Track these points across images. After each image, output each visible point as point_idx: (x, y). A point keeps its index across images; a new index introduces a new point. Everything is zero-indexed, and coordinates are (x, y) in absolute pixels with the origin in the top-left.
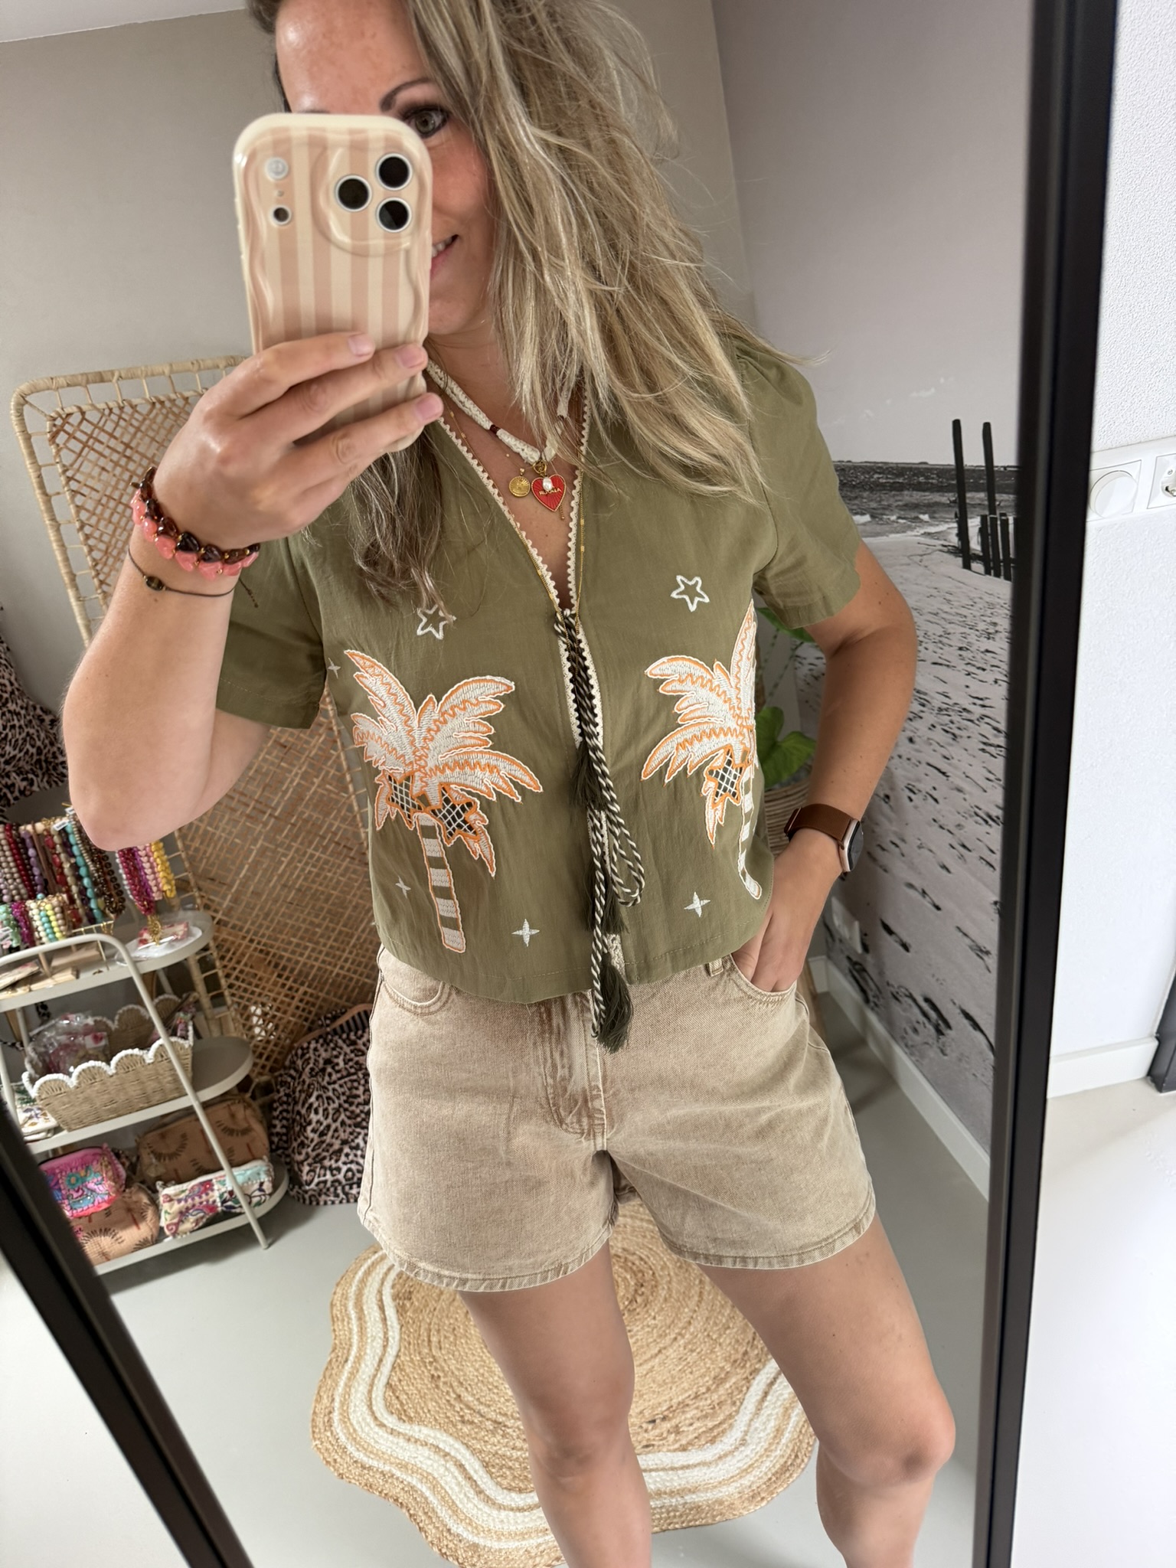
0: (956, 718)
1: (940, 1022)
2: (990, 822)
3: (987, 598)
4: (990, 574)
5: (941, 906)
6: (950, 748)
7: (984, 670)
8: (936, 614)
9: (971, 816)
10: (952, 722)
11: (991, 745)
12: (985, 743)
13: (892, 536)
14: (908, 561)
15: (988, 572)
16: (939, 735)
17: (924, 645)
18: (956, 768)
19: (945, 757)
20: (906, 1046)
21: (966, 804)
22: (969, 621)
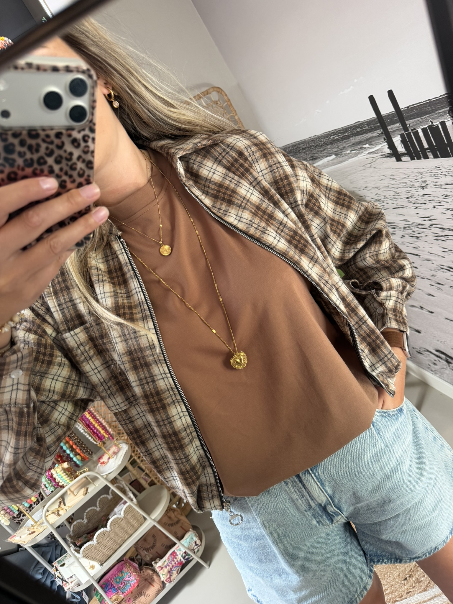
0: (415, 229)
1: (448, 358)
2: (451, 270)
3: (416, 171)
4: (415, 160)
5: (433, 311)
6: (416, 243)
7: (425, 204)
8: (388, 187)
9: (439, 270)
10: (414, 232)
11: (441, 236)
12: (437, 236)
13: (350, 160)
14: (364, 168)
15: (412, 159)
16: (407, 239)
17: (385, 202)
18: (423, 251)
19: (415, 248)
20: (432, 371)
21: (435, 266)
22: (408, 184)
